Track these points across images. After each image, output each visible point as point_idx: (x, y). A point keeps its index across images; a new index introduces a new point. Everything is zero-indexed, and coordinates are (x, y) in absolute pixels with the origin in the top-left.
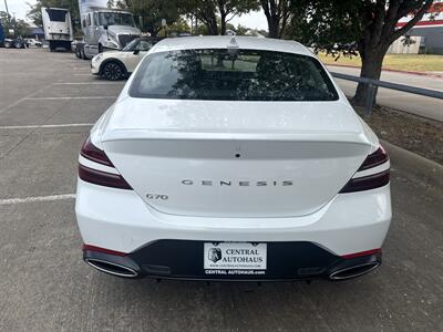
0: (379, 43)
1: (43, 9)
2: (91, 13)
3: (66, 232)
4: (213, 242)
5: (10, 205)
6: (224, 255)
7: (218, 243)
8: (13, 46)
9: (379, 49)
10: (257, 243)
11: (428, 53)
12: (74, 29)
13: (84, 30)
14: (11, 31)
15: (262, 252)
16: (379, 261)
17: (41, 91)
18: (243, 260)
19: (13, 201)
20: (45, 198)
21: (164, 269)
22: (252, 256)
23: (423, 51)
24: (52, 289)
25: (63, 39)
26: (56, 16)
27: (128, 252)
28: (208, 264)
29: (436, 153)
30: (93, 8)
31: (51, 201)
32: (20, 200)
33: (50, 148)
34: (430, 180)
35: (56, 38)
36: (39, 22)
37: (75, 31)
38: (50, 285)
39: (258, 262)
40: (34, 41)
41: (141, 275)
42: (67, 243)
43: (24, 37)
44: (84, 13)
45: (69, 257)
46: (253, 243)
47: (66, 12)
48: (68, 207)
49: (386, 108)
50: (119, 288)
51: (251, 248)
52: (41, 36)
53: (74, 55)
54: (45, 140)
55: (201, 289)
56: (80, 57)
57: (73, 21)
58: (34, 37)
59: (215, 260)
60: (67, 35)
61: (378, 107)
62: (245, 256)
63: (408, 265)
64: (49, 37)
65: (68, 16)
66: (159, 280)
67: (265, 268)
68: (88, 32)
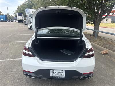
0: (98, 21)
1: (17, 13)
2: (28, 14)
3: (20, 68)
4: (52, 70)
5: (7, 61)
6: (55, 73)
7: (53, 70)
8: (9, 22)
9: (98, 22)
10: (63, 70)
11: (113, 23)
12: (24, 17)
13: (26, 18)
14: (9, 18)
15: (64, 72)
16: (93, 75)
17: (15, 33)
18: (59, 74)
19: (7, 60)
20: (15, 59)
21: (41, 76)
22: (62, 73)
23: (112, 22)
24: (15, 81)
25: (21, 20)
26: (20, 15)
27: (33, 72)
28: (51, 75)
29: (113, 49)
30: (29, 13)
31: (16, 60)
32: (9, 60)
33: (17, 47)
34: (110, 56)
35: (20, 20)
36: (16, 16)
37: (24, 18)
38: (15, 80)
39: (63, 75)
40: (14, 20)
41: (36, 77)
42: (19, 70)
43: (12, 19)
44: (27, 14)
45: (20, 74)
46: (62, 70)
47: (22, 14)
48: (20, 62)
49: (101, 37)
50: (31, 81)
51: (61, 71)
52: (16, 19)
53: (24, 24)
54: (16, 45)
55: (51, 82)
56: (25, 24)
57: (24, 16)
58: (14, 19)
59: (53, 74)
60: (22, 19)
61: (99, 37)
62: (60, 73)
63: (102, 77)
64: (18, 20)
65: (23, 15)
66: (40, 79)
67: (65, 76)
68: (27, 18)
